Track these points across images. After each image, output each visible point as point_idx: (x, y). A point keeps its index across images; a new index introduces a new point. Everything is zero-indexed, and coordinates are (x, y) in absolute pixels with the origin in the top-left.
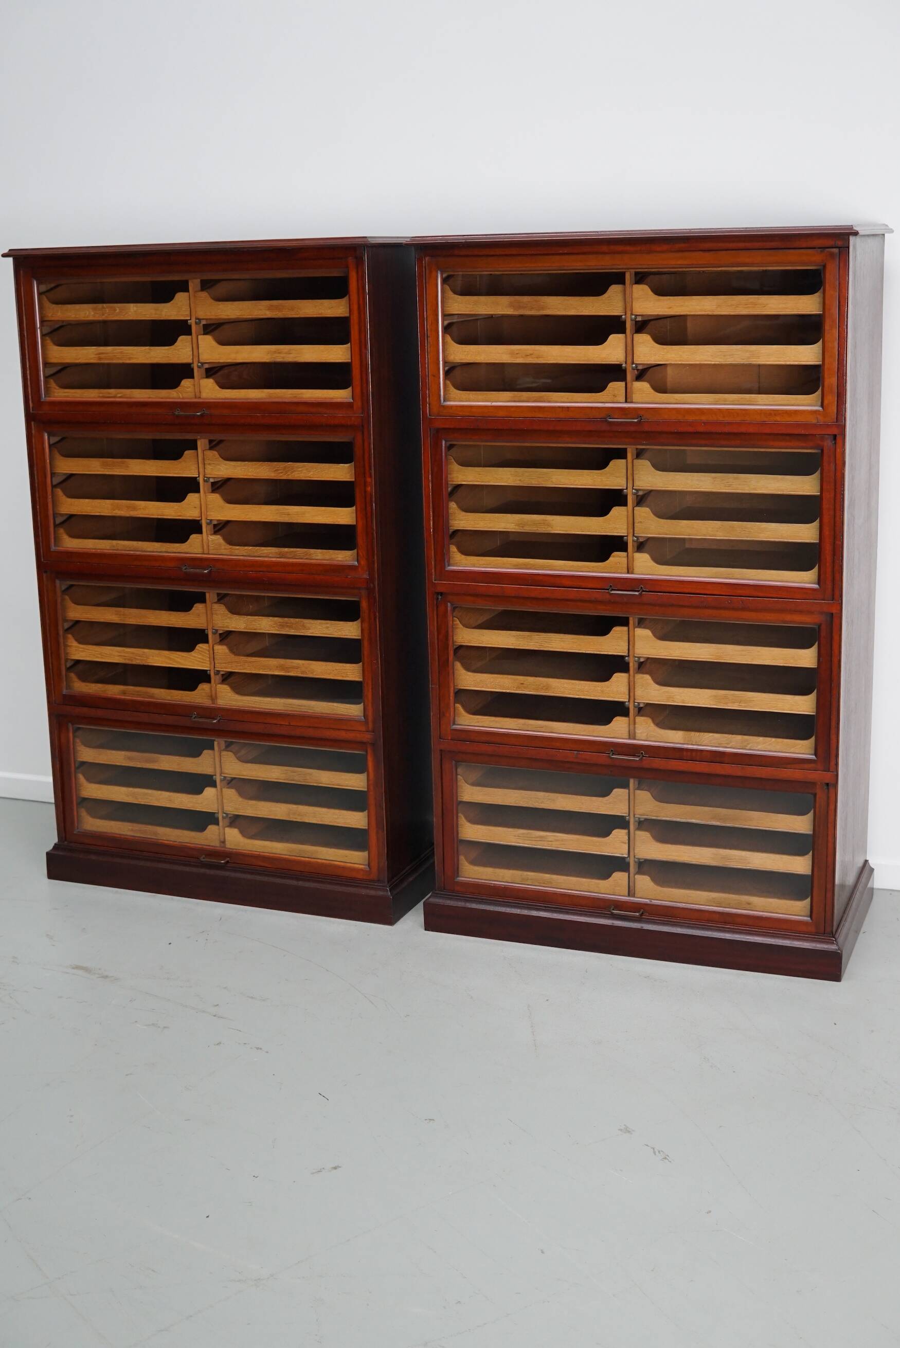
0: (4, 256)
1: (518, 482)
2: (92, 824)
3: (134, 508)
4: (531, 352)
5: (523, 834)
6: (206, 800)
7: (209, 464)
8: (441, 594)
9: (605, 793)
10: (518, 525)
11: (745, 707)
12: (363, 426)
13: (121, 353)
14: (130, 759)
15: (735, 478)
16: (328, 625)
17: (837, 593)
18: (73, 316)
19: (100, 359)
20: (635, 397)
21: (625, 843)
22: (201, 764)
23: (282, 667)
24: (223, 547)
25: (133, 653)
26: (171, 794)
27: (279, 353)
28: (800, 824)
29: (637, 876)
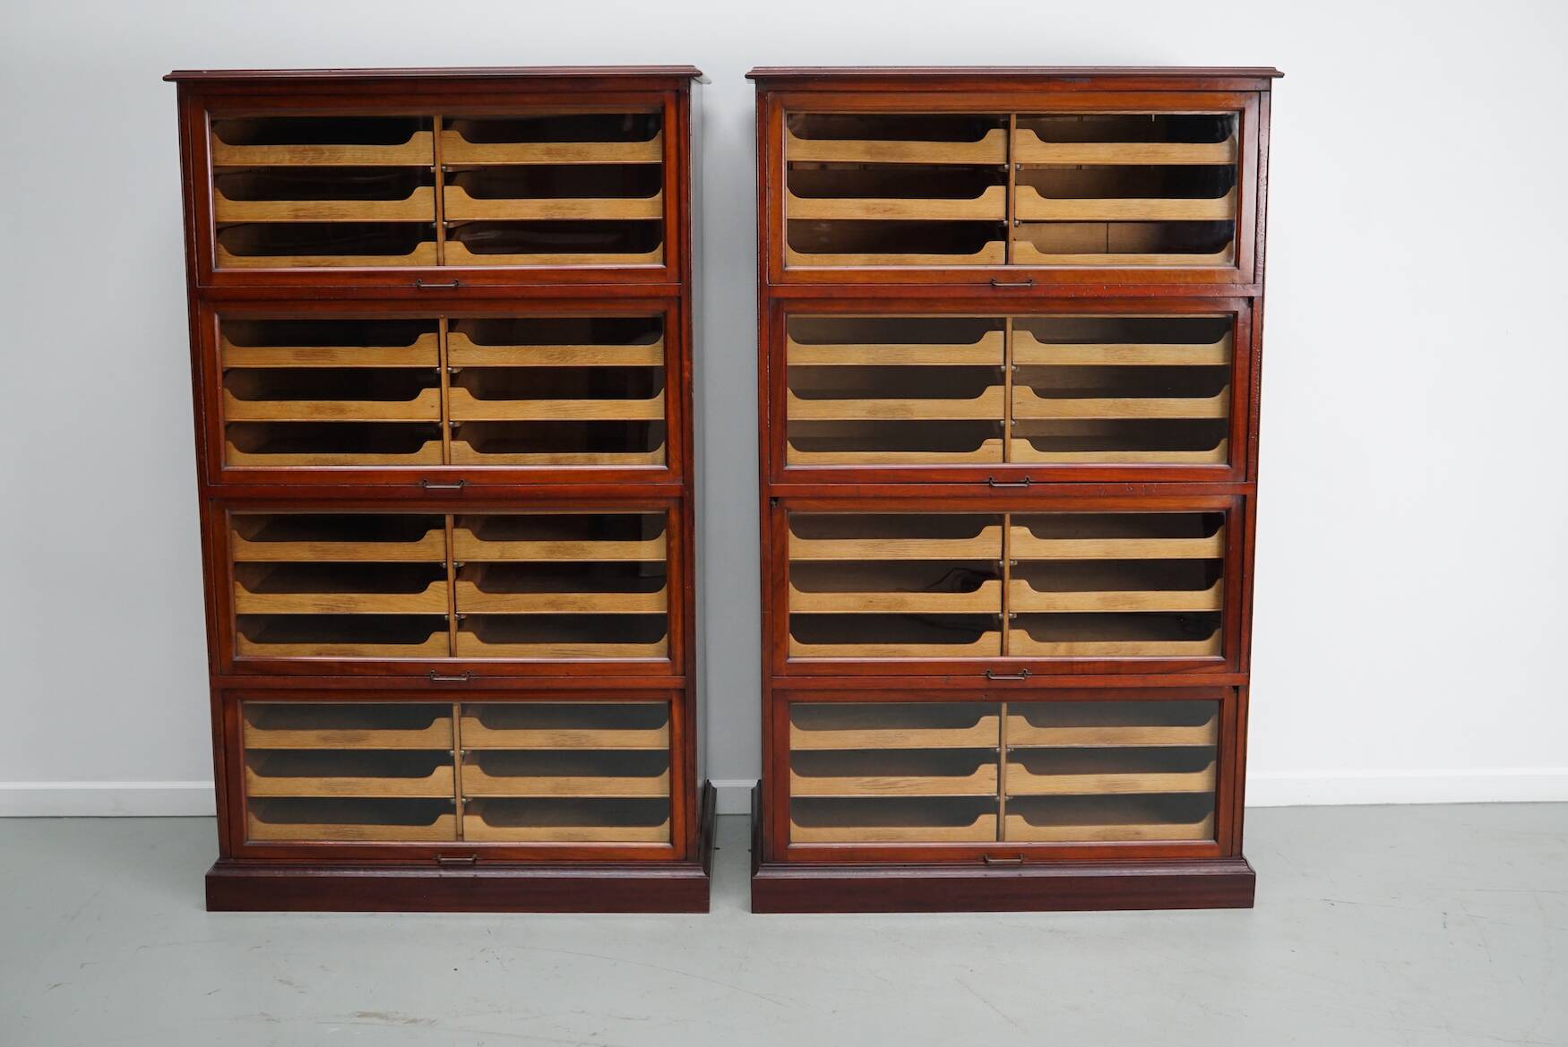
0: (165, 79)
1: (871, 361)
2: (262, 831)
3: (342, 411)
4: (891, 207)
5: (868, 782)
6: (438, 784)
7: (455, 350)
8: (776, 499)
9: (969, 722)
10: (869, 412)
11: (1137, 608)
12: (680, 298)
13: (330, 208)
14: (325, 739)
15: (1130, 349)
16: (617, 547)
17: (1251, 471)
18: (258, 161)
19: (297, 217)
20: (1016, 258)
21: (993, 779)
22: (434, 737)
23: (552, 604)
24: (471, 456)
25: (334, 600)
26: (387, 780)
27: (559, 208)
28: (1196, 736)
29: (1007, 817)
